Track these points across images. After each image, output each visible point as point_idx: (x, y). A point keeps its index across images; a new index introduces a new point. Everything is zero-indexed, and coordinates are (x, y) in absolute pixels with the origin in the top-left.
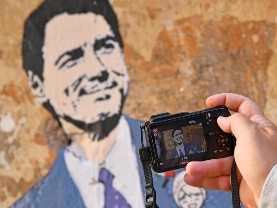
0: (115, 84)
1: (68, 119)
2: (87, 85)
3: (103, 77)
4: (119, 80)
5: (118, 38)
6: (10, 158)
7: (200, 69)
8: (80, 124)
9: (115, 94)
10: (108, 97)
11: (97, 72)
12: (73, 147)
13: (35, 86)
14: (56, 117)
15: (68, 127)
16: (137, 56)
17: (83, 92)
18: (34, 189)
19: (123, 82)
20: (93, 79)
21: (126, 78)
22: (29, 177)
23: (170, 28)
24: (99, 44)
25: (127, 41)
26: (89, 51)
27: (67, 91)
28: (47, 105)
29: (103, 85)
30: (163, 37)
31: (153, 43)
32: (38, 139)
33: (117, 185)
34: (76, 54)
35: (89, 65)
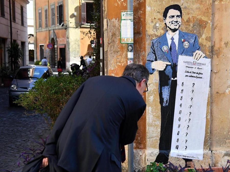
0: (178, 24)
1: (168, 27)
3: (177, 22)
4: (179, 23)
5: (181, 16)
6: (157, 31)
7: (194, 26)
8: (170, 29)
9: (178, 25)
10: (177, 25)
11: (176, 21)
12: (168, 32)
13: (164, 20)
14: (166, 26)
15: (168, 28)
16: (184, 20)
17: (172, 23)
18: (159, 37)
19: (180, 24)
20: (175, 22)
21: (181, 23)
22: (159, 35)
23: (191, 17)
24: (177, 16)
25: (182, 17)
26: (175, 17)
27: (170, 22)
28: (165, 24)
29: (176, 23)
30: (189, 18)
31: (187, 19)
32: (162, 29)
33: (174, 41)
34: (173, 17)
35: (175, 19)
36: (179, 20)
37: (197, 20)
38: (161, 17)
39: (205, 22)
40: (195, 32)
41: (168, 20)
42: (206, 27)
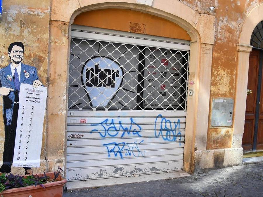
0: (21, 57)
1: (12, 60)
2: (17, 56)
3: (20, 56)
4: (22, 57)
5: (23, 52)
6: (2, 62)
7: (34, 60)
8: (14, 61)
9: (21, 59)
10: (19, 59)
11: (19, 55)
12: (12, 64)
13: (9, 54)
14: (11, 59)
15: (12, 61)
16: (25, 55)
17: (16, 57)
18: (4, 68)
19: (22, 58)
20: (18, 56)
21: (23, 57)
22: (4, 66)
23: (31, 53)
24: (20, 51)
25: (25, 52)
26: (19, 52)
27: (13, 56)
28: (10, 57)
29: (19, 57)
30: (30, 54)
31: (28, 54)
32: (7, 61)
34: (17, 51)
35: (18, 54)
36: (22, 54)
37: (36, 56)
38: (6, 51)
39: (43, 57)
40: (35, 65)
41: (12, 54)
42: (43, 62)
